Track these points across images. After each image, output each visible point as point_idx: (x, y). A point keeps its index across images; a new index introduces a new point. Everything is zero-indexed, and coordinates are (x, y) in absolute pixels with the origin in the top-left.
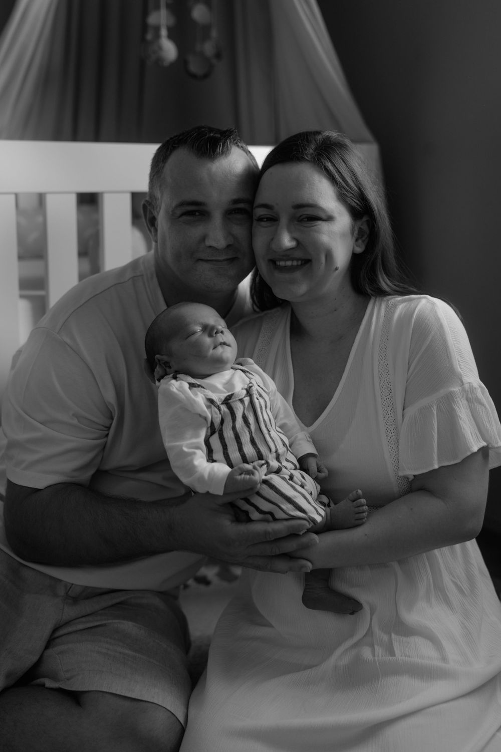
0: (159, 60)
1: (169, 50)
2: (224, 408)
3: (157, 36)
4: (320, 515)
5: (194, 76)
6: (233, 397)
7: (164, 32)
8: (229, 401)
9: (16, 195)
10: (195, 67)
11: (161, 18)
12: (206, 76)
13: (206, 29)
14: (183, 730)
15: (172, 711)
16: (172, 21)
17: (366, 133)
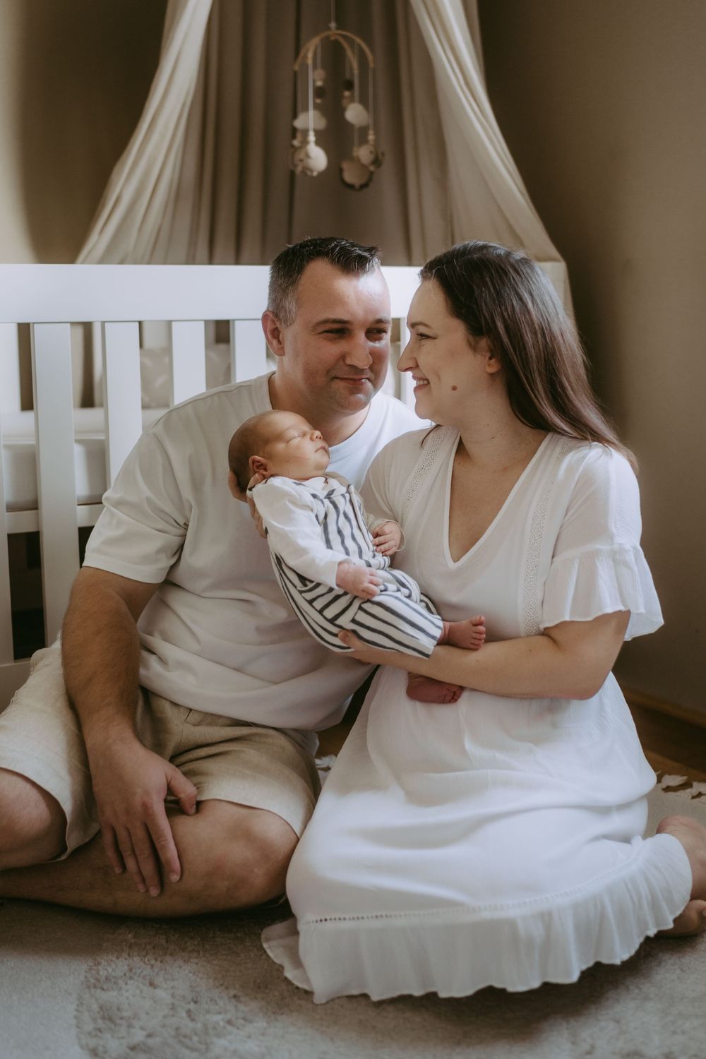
0: (306, 169)
1: (317, 158)
2: (327, 502)
3: (305, 142)
4: (439, 627)
5: (351, 186)
6: (335, 492)
7: (312, 137)
8: (332, 496)
9: (140, 323)
10: (350, 176)
11: (310, 120)
12: (364, 186)
13: (364, 131)
14: (298, 840)
15: (288, 821)
16: (322, 124)
17: (553, 251)
